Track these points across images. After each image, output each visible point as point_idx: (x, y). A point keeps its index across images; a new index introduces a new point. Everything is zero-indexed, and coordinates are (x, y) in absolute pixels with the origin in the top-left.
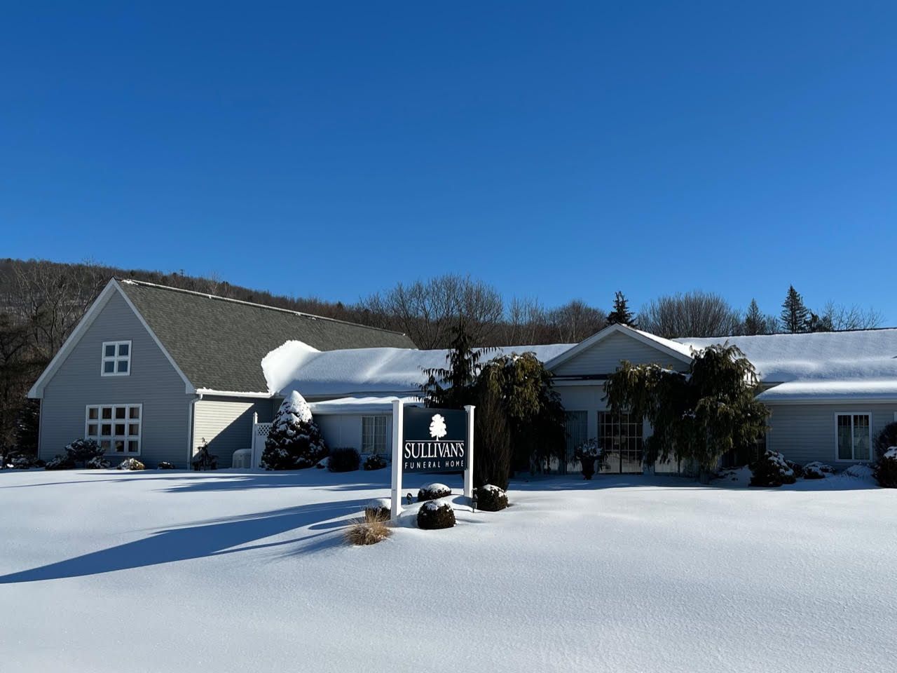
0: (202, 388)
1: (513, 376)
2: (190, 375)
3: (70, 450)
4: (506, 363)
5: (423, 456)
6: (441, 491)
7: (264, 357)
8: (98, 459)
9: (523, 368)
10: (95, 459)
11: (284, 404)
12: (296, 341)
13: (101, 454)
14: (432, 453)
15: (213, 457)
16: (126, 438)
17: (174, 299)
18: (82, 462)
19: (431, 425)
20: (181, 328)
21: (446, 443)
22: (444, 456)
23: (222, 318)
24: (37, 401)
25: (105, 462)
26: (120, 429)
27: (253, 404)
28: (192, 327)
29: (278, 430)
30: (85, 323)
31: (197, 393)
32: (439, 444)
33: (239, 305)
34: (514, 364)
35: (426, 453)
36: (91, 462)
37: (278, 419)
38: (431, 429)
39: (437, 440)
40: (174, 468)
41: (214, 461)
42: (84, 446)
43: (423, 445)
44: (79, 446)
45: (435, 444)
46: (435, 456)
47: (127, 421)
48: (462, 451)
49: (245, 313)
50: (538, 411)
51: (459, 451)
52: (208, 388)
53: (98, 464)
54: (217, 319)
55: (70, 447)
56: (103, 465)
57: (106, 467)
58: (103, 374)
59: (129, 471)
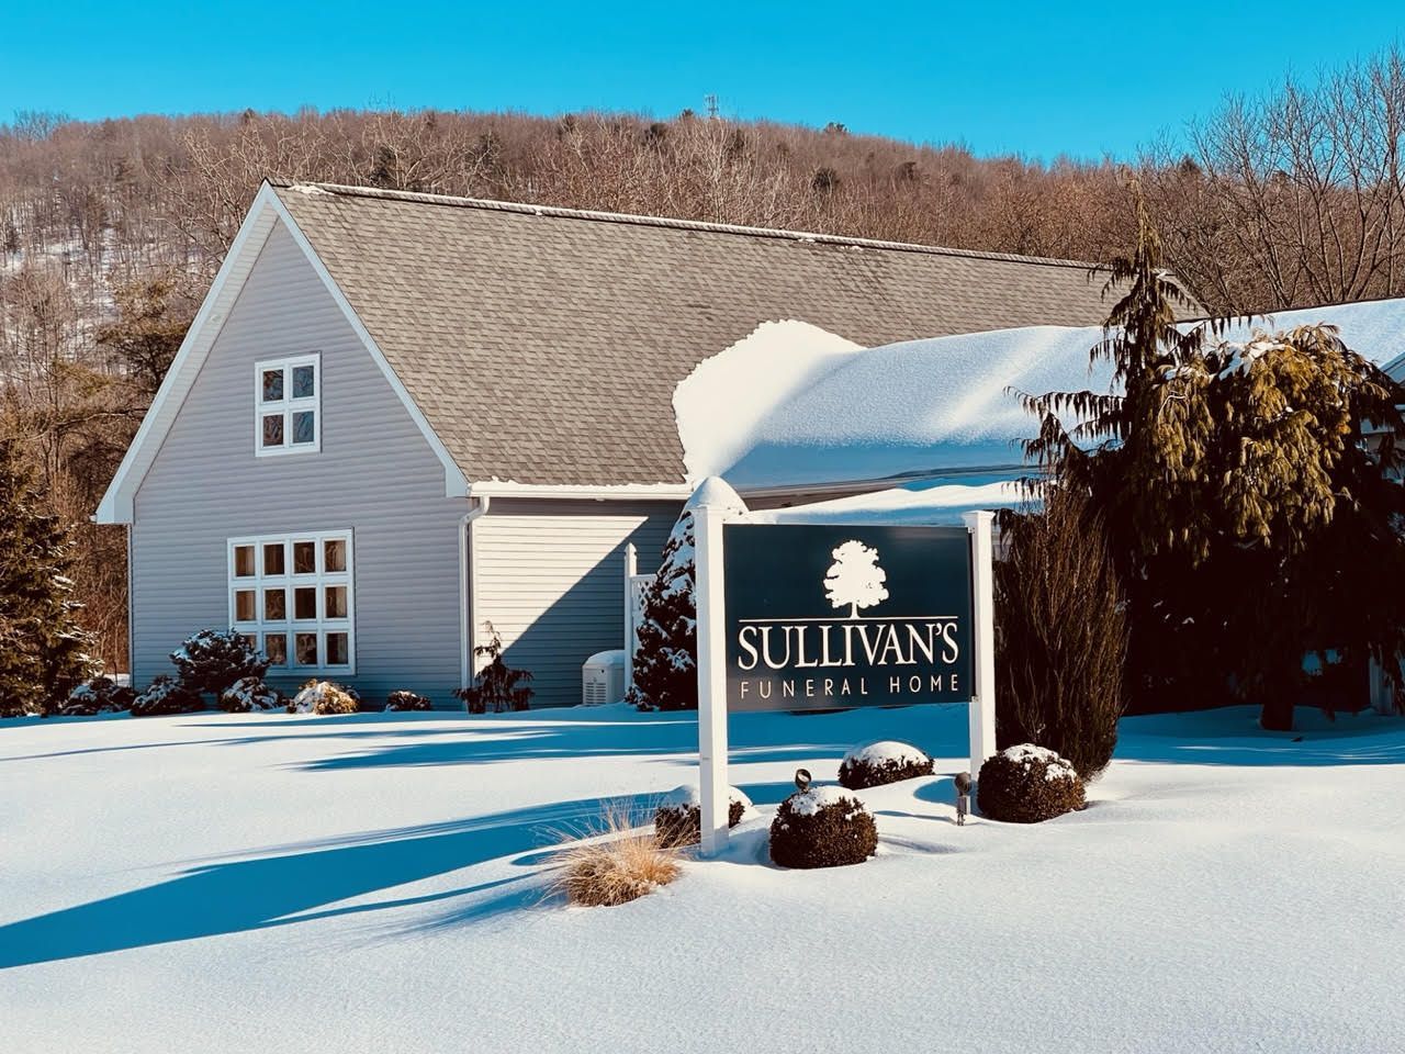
0: (489, 478)
1: (1242, 407)
2: (455, 444)
3: (182, 663)
4: (1226, 366)
5: (802, 663)
6: (895, 764)
7: (684, 376)
8: (247, 684)
9: (1284, 382)
10: (239, 684)
11: (684, 517)
12: (792, 322)
13: (260, 672)
14: (837, 652)
15: (517, 675)
16: (321, 625)
17: (432, 227)
18: (215, 695)
19: (830, 573)
20: (444, 311)
21: (889, 624)
22: (882, 662)
23: (566, 269)
24: (120, 529)
25: (264, 693)
26: (306, 601)
27: (645, 519)
28: (477, 305)
29: (665, 594)
30: (211, 312)
31: (473, 494)
32: (862, 629)
33: (623, 227)
34: (1247, 370)
35: (813, 651)
36: (229, 694)
37: (669, 560)
38: (828, 584)
39: (855, 616)
40: (428, 708)
41: (519, 685)
42: (214, 651)
43: (801, 630)
44: (203, 650)
45: (848, 629)
46: (849, 662)
47: (319, 580)
48: (953, 644)
49: (640, 252)
50: (1328, 514)
51: (940, 646)
52: (505, 478)
53: (246, 699)
54: (552, 274)
55: (181, 654)
56: (260, 702)
57: (265, 707)
58: (264, 452)
59: (314, 716)
